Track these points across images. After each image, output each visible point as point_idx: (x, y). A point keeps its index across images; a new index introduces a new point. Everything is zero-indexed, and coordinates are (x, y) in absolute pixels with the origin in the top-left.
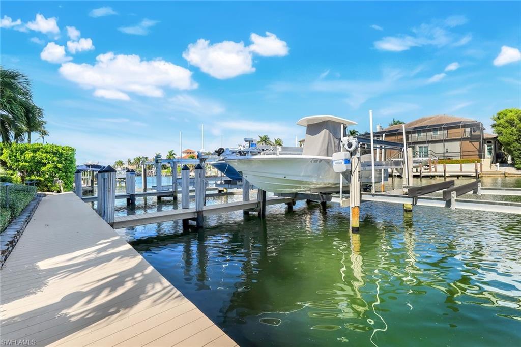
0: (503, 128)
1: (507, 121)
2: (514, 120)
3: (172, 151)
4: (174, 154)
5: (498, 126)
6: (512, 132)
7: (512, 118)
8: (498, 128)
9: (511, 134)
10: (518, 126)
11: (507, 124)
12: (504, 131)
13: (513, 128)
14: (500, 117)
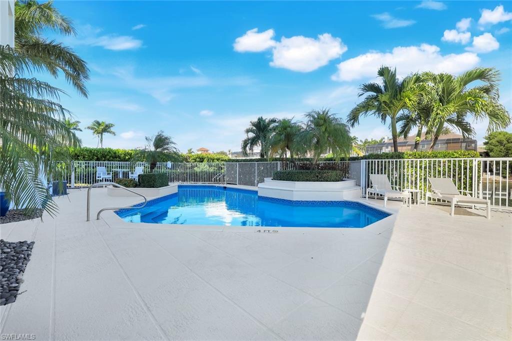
0: (494, 146)
1: (497, 141)
2: (503, 140)
3: (191, 150)
4: (192, 152)
5: (490, 144)
6: (501, 149)
7: (502, 139)
8: (491, 146)
9: (500, 151)
10: (506, 146)
11: (497, 144)
12: (495, 148)
13: (502, 147)
14: (491, 137)
